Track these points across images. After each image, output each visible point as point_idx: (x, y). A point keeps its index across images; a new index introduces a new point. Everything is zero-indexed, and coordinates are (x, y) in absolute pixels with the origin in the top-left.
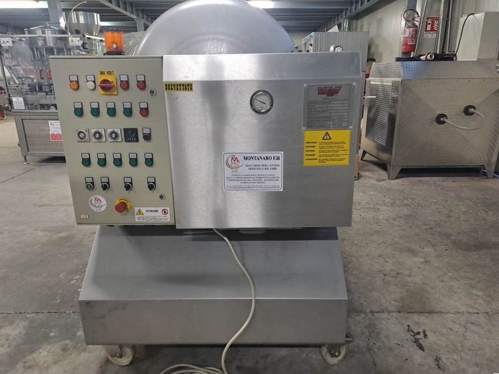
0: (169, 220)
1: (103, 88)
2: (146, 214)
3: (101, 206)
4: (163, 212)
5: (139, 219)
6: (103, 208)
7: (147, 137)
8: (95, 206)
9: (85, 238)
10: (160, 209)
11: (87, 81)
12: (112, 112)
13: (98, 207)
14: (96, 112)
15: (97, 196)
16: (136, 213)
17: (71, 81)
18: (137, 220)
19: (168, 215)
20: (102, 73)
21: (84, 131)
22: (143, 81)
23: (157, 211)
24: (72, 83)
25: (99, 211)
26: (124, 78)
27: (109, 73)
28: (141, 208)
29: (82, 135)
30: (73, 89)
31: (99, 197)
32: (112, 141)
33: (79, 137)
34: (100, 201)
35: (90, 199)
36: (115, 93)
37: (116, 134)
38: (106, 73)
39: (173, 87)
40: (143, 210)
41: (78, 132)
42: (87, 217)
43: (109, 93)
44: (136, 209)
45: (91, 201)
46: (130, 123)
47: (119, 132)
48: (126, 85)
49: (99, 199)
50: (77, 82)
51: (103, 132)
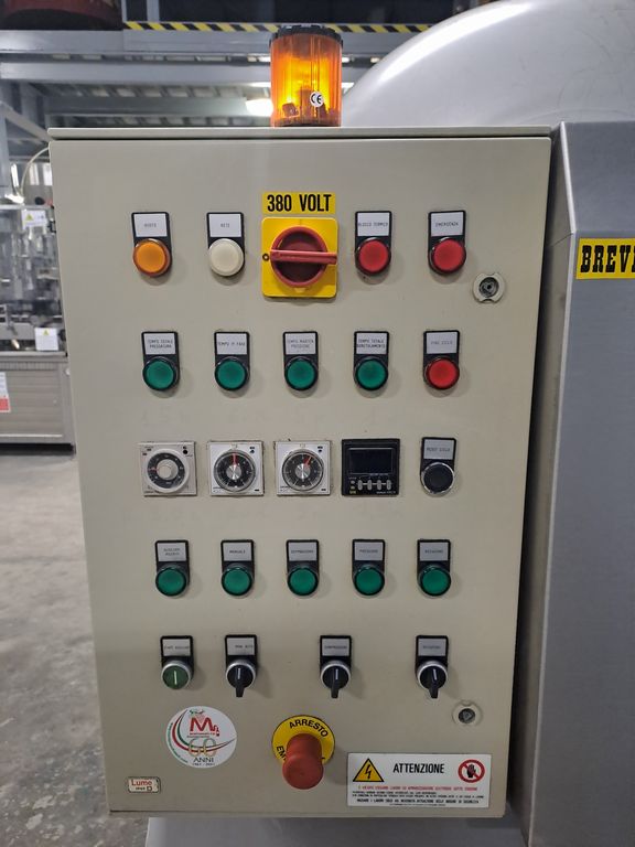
0: (484, 804)
1: (285, 269)
2: (392, 779)
3: (216, 748)
4: (464, 771)
5: (362, 796)
6: (221, 757)
7: (438, 477)
8: (188, 747)
9: (57, 659)
10: (452, 762)
11: (212, 240)
12: (302, 372)
13: (203, 749)
14: (233, 373)
15: (200, 709)
16: (351, 775)
17: (138, 240)
18: (353, 801)
19: (483, 786)
20: (279, 204)
21: (178, 453)
22: (453, 238)
23: (438, 768)
24: (144, 246)
25: (203, 765)
26: (373, 226)
27: (311, 203)
28: (374, 758)
29: (166, 470)
30: (143, 272)
31: (210, 712)
32: (290, 491)
33: (153, 475)
34: (212, 729)
35: (173, 721)
36: (328, 291)
37: (315, 466)
38: (296, 203)
39: (617, 258)
40: (383, 762)
41: (151, 455)
42: (155, 789)
43: (299, 292)
44: (357, 760)
45: (176, 728)
46: (371, 419)
47: (324, 456)
48: (374, 259)
49: (208, 720)
50: (165, 242)
51: (256, 458)
